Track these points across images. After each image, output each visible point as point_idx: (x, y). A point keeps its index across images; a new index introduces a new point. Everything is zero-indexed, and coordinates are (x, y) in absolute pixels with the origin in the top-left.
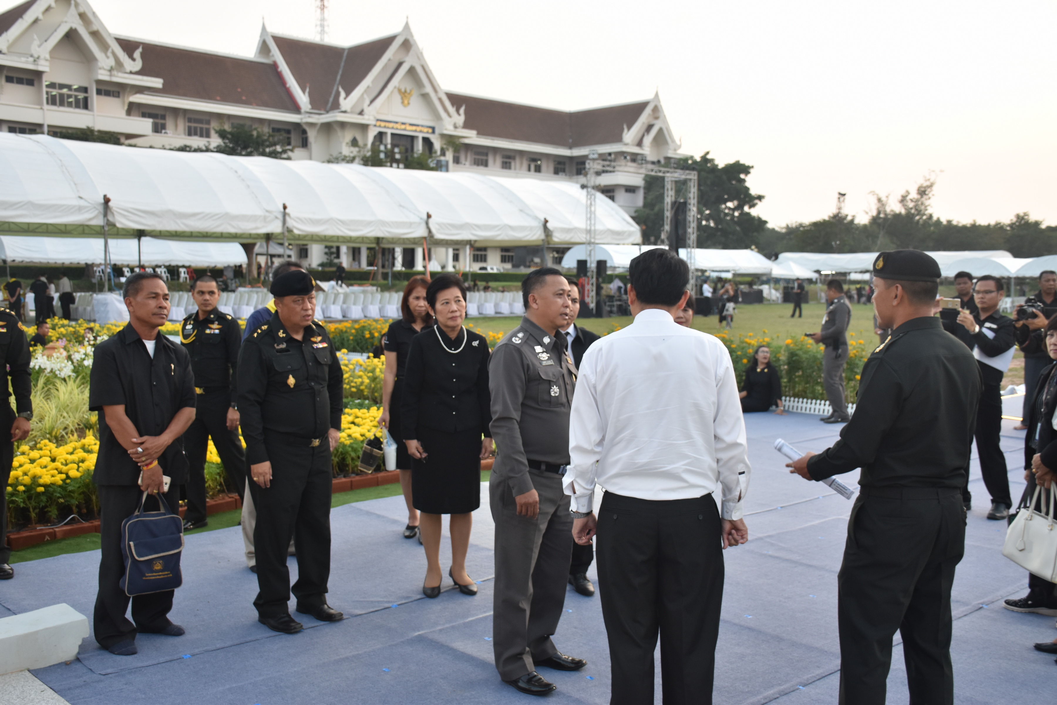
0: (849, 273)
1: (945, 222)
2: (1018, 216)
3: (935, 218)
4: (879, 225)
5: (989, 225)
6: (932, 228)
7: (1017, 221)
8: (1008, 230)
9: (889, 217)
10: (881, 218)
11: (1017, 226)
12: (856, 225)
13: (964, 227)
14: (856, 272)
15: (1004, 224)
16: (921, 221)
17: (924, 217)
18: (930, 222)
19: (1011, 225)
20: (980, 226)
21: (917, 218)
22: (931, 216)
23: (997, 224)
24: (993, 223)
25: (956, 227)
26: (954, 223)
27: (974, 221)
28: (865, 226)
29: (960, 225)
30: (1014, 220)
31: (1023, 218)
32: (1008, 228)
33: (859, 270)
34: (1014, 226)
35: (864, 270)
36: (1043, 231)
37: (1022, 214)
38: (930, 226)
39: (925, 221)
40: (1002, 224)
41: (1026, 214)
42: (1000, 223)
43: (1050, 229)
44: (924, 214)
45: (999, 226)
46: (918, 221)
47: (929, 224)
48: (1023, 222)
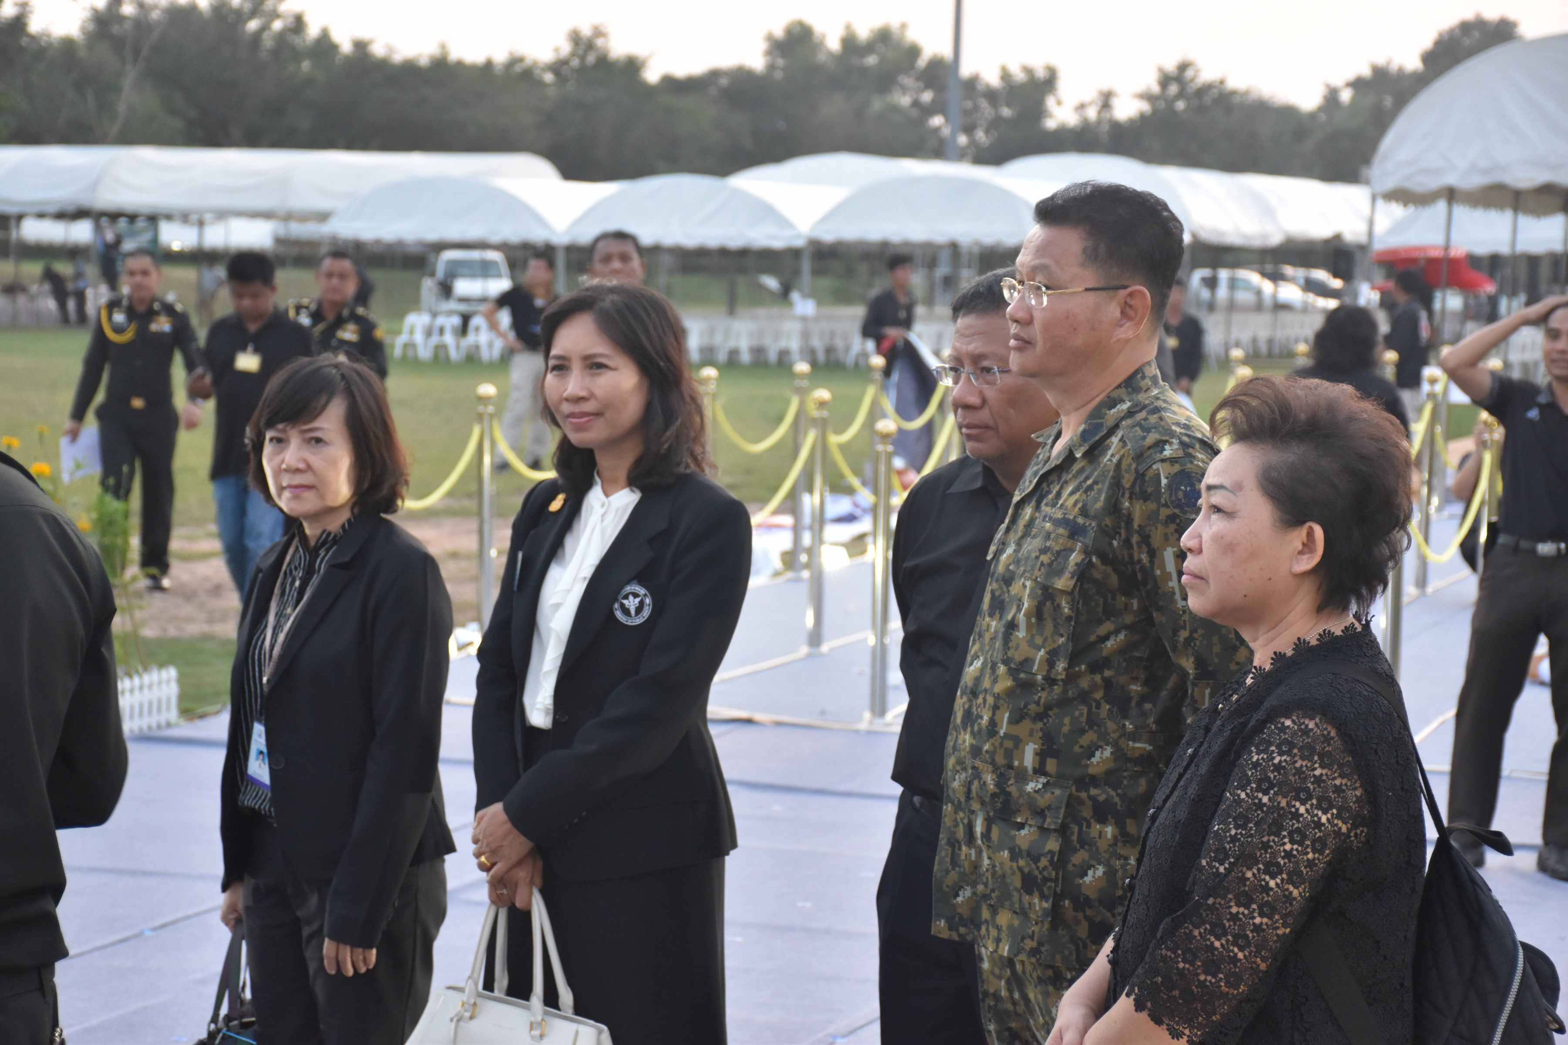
0: (20, 217)
1: (346, 47)
2: (576, 38)
3: (313, 31)
4: (118, 44)
5: (489, 65)
6: (306, 65)
7: (573, 54)
8: (546, 85)
9: (155, 15)
10: (122, 19)
11: (573, 70)
12: (33, 38)
13: (409, 68)
14: (41, 216)
15: (535, 64)
16: (268, 42)
17: (277, 25)
18: (296, 40)
19: (558, 67)
20: (460, 64)
21: (253, 25)
22: (298, 24)
23: (515, 61)
24: (500, 57)
25: (383, 66)
26: (378, 50)
27: (443, 47)
28: (68, 44)
29: (398, 57)
30: (566, 49)
31: (590, 45)
32: (549, 77)
33: (53, 209)
34: (565, 70)
35: (71, 208)
36: (649, 91)
37: (586, 31)
38: (297, 55)
39: (281, 38)
40: (528, 62)
41: (599, 33)
42: (521, 60)
43: (670, 83)
44: (275, 15)
45: (518, 68)
46: (257, 36)
47: (293, 48)
48: (591, 59)
